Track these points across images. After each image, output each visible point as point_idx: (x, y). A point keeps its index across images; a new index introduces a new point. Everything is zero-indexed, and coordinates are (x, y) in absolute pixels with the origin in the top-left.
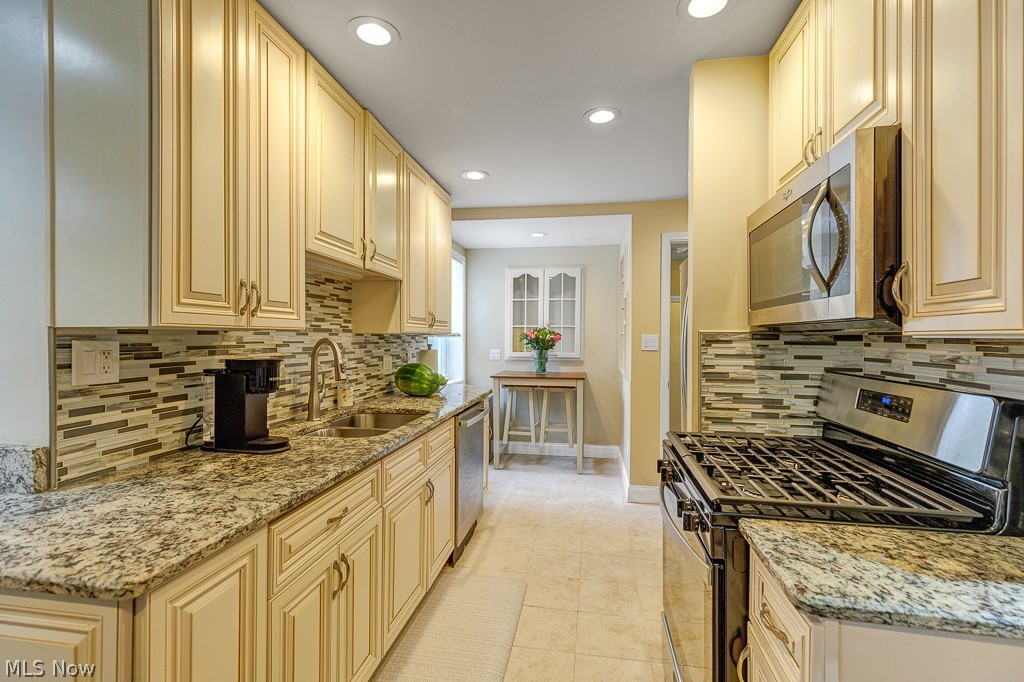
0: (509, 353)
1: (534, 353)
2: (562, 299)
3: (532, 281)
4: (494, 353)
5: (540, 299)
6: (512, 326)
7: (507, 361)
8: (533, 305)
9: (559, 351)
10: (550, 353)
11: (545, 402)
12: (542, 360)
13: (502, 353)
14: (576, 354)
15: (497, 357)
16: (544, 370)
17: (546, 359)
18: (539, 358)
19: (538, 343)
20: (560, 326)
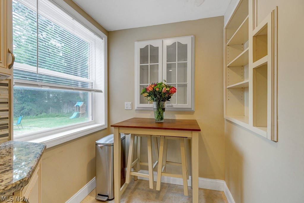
0: (137, 104)
1: (153, 105)
2: (177, 62)
3: (155, 50)
4: (127, 105)
5: (160, 63)
6: (139, 84)
7: (136, 110)
8: (154, 68)
9: (174, 103)
10: (166, 104)
11: (161, 149)
12: (161, 110)
13: (132, 105)
14: (188, 105)
15: (129, 107)
16: (162, 119)
17: (164, 110)
18: (158, 109)
19: (155, 96)
20: (175, 82)
